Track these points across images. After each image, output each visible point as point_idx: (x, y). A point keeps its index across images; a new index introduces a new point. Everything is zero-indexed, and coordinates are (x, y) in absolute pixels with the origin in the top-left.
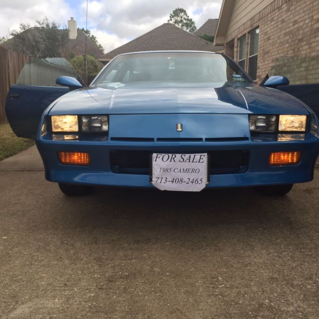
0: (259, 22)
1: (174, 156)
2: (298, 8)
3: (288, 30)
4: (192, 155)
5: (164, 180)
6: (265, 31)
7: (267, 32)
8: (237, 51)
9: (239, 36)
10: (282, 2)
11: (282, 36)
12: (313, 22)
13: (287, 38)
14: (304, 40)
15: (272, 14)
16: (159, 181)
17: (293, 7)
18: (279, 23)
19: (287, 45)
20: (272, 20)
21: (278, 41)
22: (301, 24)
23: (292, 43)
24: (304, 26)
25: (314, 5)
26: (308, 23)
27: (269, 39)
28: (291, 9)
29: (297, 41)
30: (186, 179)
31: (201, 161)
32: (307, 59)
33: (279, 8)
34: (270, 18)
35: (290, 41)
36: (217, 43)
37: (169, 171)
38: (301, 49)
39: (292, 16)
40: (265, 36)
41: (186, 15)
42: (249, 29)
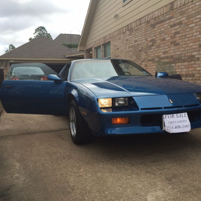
0: (110, 39)
1: (173, 115)
2: (137, 34)
3: (131, 45)
4: (181, 114)
5: (171, 128)
6: (115, 45)
7: (116, 45)
8: (95, 55)
9: (96, 46)
10: (126, 30)
11: (127, 48)
12: (148, 42)
13: (131, 49)
14: (143, 50)
15: (119, 36)
16: (169, 128)
17: (134, 33)
18: (125, 41)
19: (132, 53)
20: (120, 39)
21: (125, 51)
22: (140, 42)
23: (135, 52)
24: (142, 44)
25: (147, 33)
26: (144, 42)
27: (118, 49)
28: (132, 34)
29: (138, 51)
30: (182, 126)
31: (186, 116)
32: (146, 61)
33: (124, 33)
34: (118, 38)
35: (133, 51)
36: (81, 49)
37: (173, 123)
38: (141, 55)
39: (133, 38)
40: (115, 47)
41: (46, 31)
42: (103, 43)
